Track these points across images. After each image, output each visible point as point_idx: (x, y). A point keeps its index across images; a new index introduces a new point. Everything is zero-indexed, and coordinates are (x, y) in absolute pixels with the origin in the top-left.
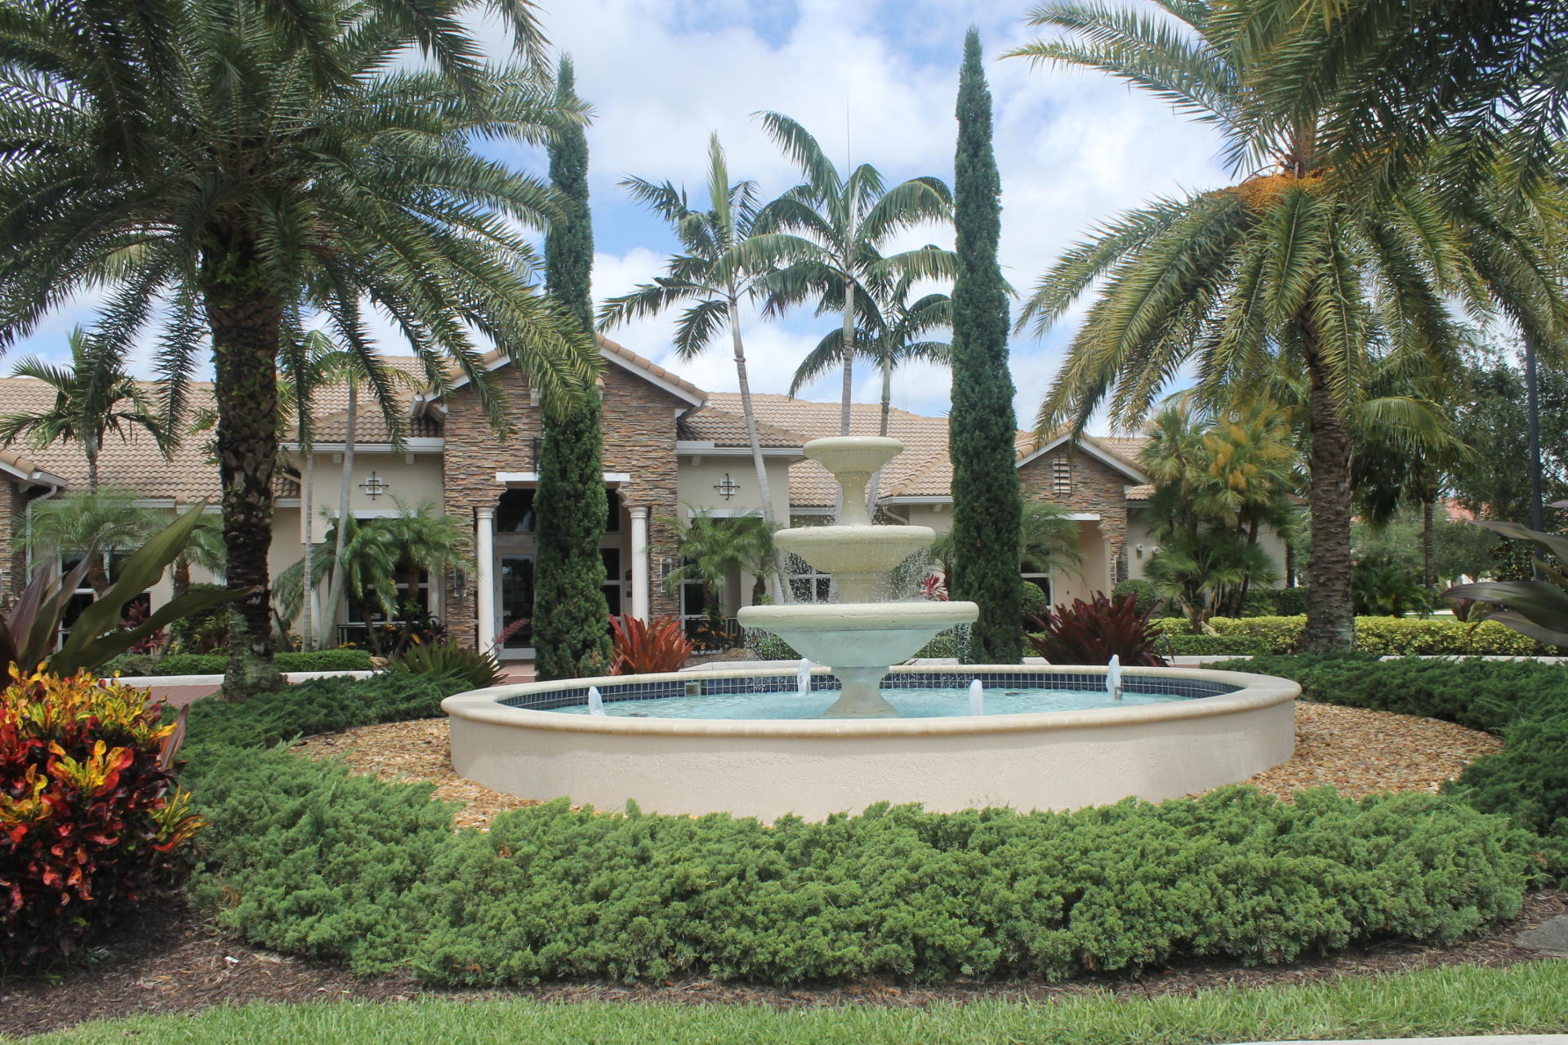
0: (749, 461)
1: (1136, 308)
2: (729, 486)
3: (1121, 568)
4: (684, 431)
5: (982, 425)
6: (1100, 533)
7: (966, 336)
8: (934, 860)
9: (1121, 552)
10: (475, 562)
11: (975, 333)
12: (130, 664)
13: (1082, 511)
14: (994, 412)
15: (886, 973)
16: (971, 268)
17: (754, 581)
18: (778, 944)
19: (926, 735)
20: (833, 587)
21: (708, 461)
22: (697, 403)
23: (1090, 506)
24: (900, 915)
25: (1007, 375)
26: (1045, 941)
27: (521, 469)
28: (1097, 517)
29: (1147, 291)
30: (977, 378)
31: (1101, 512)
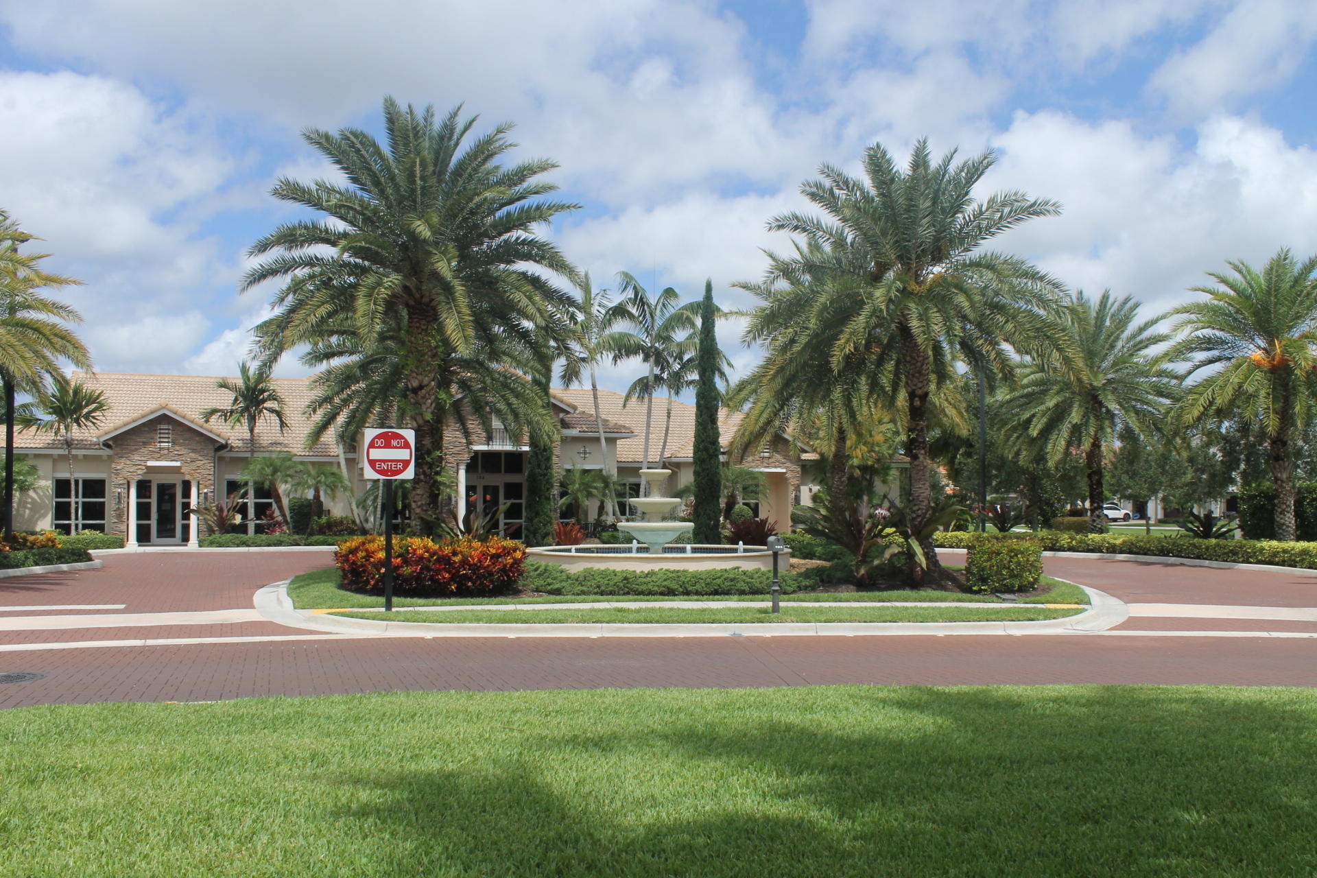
0: (598, 440)
1: (762, 413)
2: (585, 453)
3: (797, 499)
4: (565, 425)
5: (706, 449)
6: (786, 479)
7: (701, 412)
8: (671, 575)
9: (798, 489)
10: (457, 491)
11: (705, 411)
12: (295, 540)
13: (776, 467)
14: (710, 443)
15: (662, 594)
16: (704, 383)
17: (598, 504)
18: (644, 588)
19: (673, 558)
20: (647, 516)
21: (575, 439)
22: (572, 411)
23: (781, 465)
24: (665, 583)
25: (717, 428)
26: (690, 588)
27: (481, 444)
28: (784, 471)
29: (766, 407)
30: (705, 429)
31: (786, 468)
